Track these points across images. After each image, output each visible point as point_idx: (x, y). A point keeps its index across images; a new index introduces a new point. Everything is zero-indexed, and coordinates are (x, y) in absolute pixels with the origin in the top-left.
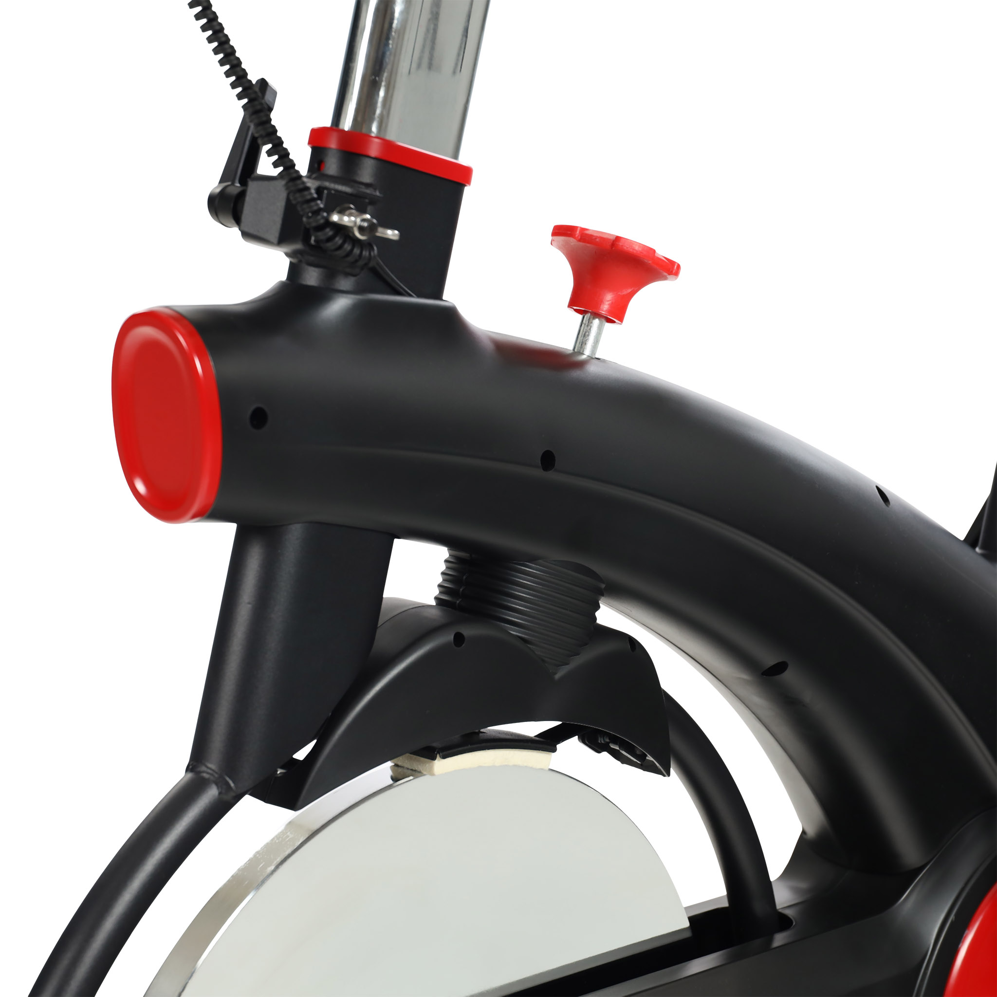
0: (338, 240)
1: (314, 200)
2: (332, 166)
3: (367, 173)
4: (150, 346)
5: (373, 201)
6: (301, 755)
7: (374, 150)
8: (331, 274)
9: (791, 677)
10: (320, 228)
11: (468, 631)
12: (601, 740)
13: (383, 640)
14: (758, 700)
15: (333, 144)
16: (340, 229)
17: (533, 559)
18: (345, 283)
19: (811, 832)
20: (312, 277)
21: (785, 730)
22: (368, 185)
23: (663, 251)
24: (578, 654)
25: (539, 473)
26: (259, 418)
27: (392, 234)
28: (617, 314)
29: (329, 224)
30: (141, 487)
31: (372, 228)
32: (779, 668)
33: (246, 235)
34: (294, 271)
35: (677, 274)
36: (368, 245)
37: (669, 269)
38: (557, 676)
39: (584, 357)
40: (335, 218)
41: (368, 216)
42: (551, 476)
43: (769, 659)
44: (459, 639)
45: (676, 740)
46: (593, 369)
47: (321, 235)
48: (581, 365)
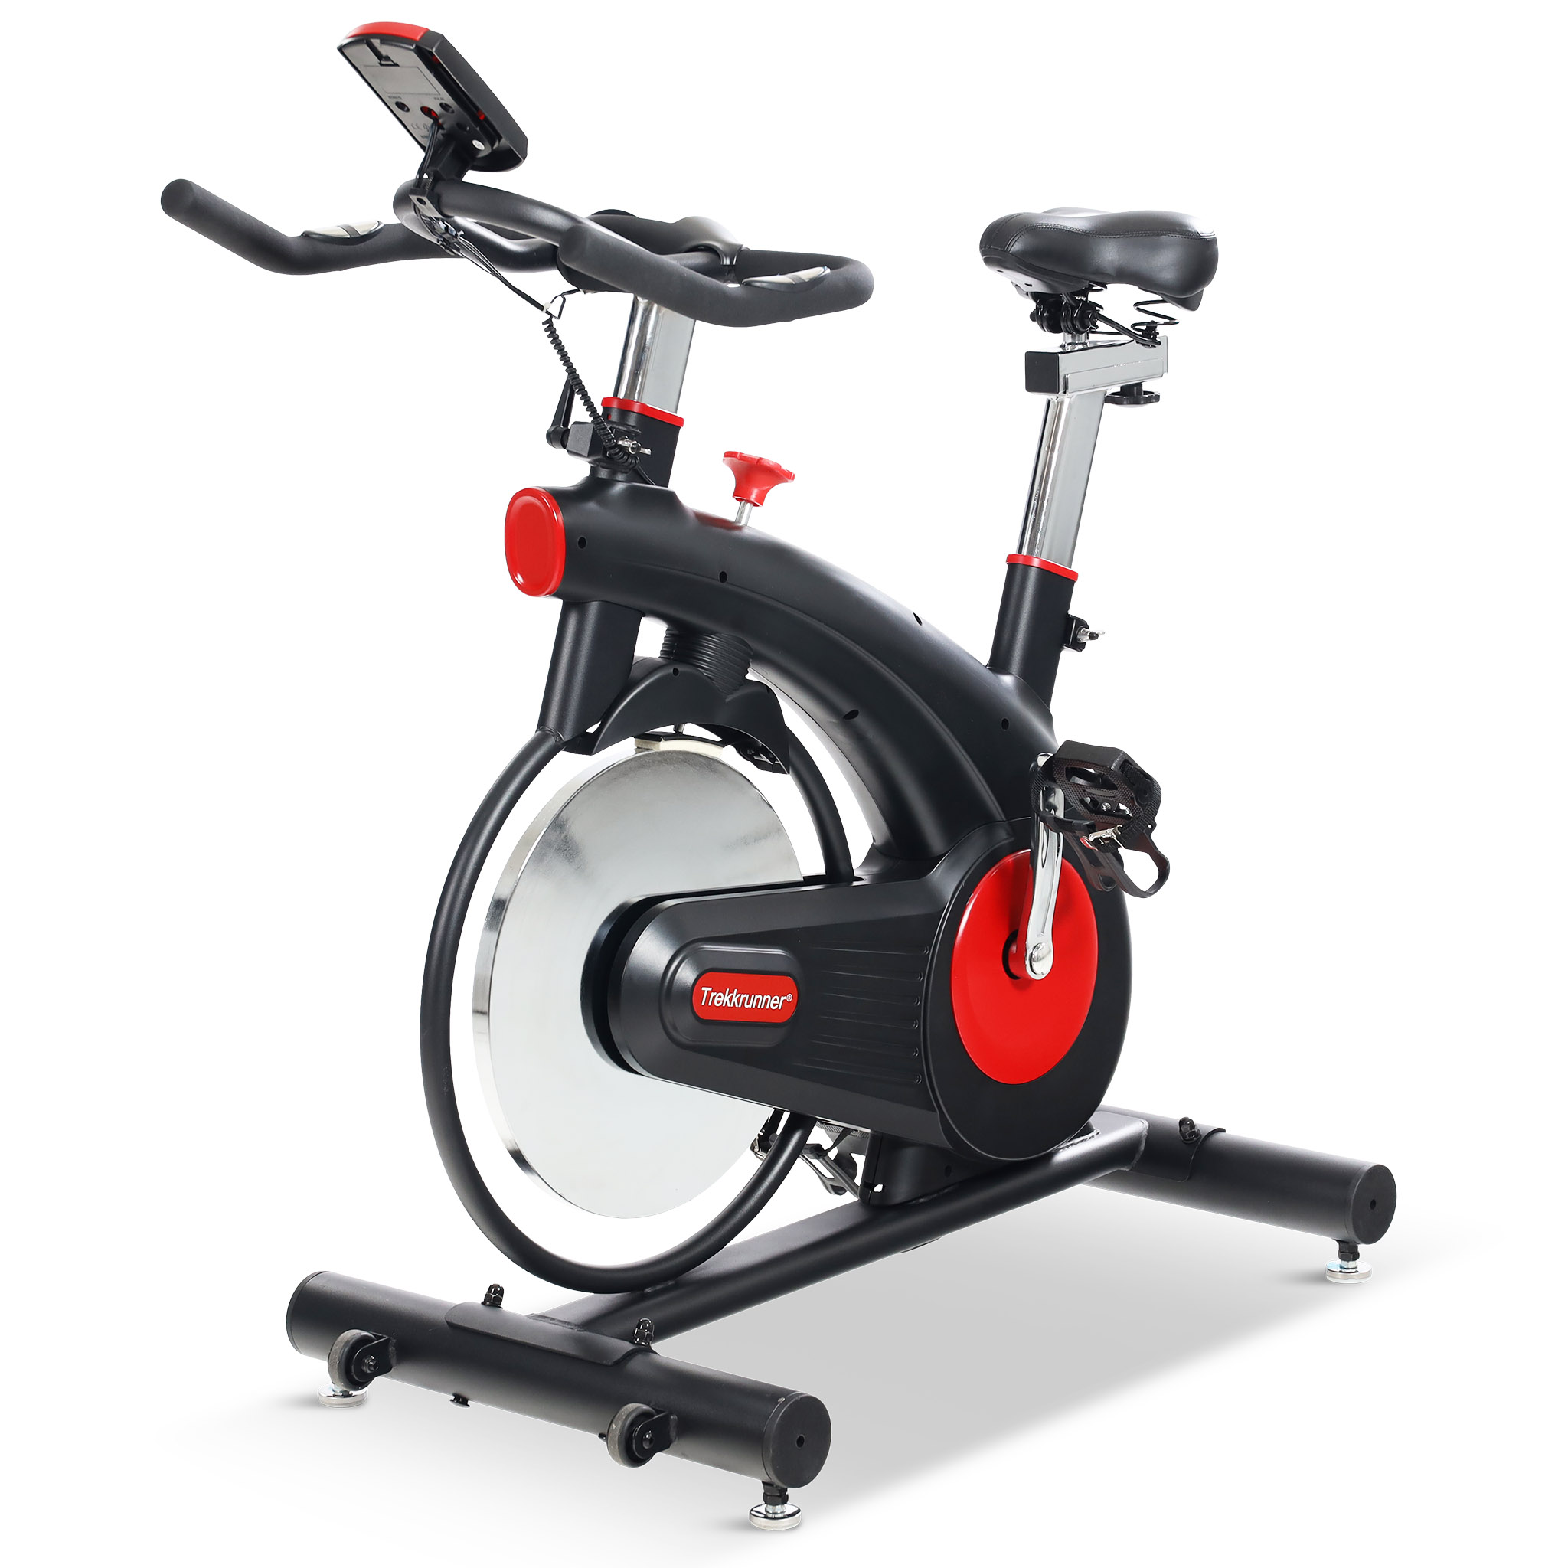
0: (621, 454)
1: (610, 433)
2: (614, 417)
3: (632, 420)
4: (528, 506)
5: (637, 435)
6: (592, 730)
7: (636, 409)
8: (614, 473)
9: (860, 720)
10: (612, 448)
11: (681, 668)
12: (749, 753)
13: (635, 672)
14: (841, 737)
15: (615, 405)
16: (623, 448)
17: (714, 633)
18: (620, 477)
19: (878, 843)
20: (603, 474)
21: (858, 760)
22: (633, 427)
23: (785, 467)
24: (738, 689)
25: (719, 583)
26: (582, 542)
27: (647, 451)
28: (760, 501)
29: (617, 445)
30: (520, 579)
31: (639, 448)
32: (853, 714)
33: (570, 452)
34: (593, 470)
35: (793, 479)
36: (635, 457)
37: (788, 476)
38: (727, 700)
39: (741, 525)
40: (620, 442)
41: (635, 442)
42: (724, 585)
43: (847, 708)
44: (676, 671)
45: (792, 755)
46: (746, 532)
47: (612, 451)
48: (740, 528)
